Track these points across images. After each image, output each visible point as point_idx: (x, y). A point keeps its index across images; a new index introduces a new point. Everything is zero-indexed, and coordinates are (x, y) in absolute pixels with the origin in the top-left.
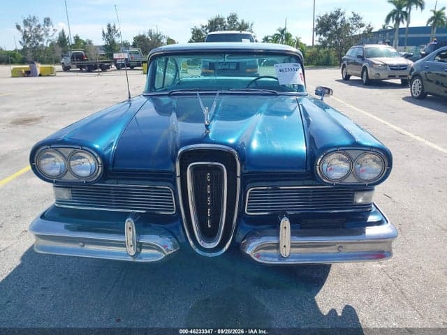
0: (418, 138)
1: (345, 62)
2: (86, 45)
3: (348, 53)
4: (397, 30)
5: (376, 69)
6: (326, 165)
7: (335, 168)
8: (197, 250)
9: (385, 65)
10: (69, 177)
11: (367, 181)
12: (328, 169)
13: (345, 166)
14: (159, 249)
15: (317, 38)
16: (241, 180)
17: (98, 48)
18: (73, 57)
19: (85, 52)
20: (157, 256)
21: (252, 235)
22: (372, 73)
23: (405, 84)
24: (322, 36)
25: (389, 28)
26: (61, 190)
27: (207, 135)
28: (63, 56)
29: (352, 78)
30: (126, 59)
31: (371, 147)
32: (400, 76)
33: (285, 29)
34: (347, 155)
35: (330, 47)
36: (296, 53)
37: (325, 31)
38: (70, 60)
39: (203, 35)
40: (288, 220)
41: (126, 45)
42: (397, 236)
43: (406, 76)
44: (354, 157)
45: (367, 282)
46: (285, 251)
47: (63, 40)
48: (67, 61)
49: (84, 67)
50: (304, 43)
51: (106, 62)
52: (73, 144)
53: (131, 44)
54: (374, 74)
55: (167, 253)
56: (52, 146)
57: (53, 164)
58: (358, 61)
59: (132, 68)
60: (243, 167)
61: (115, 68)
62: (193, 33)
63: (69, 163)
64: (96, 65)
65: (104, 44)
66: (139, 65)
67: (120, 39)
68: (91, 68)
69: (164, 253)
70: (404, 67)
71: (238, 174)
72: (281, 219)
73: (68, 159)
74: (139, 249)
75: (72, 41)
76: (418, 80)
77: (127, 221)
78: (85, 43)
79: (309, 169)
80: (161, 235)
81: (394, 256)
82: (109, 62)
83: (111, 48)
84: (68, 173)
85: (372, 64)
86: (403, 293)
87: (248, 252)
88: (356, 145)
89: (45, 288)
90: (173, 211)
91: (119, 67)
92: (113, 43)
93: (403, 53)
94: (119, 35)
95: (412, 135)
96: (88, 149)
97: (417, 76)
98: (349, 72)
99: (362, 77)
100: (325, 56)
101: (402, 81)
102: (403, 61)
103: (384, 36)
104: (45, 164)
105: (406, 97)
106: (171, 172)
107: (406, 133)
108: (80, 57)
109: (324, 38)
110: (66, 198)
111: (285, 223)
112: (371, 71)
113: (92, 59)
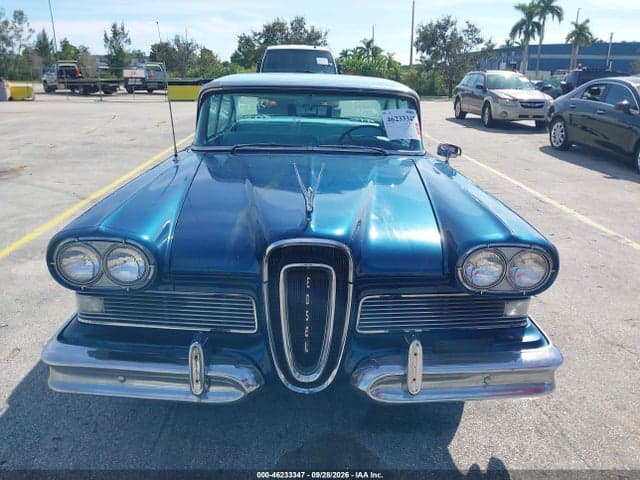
0: (564, 208)
1: (459, 94)
2: (80, 54)
3: (464, 81)
4: (526, 48)
5: (502, 105)
6: (471, 267)
7: (483, 272)
8: (290, 386)
9: (515, 100)
10: (105, 283)
11: (525, 288)
12: (474, 272)
13: (497, 269)
14: (237, 386)
15: (417, 56)
16: (354, 287)
17: (98, 59)
18: (60, 73)
19: (78, 64)
20: (233, 394)
21: (366, 363)
22: (497, 111)
23: (540, 128)
24: (425, 54)
25: (515, 45)
26: (87, 299)
27: (308, 225)
28: (44, 72)
29: (468, 116)
30: (143, 79)
31: (532, 243)
32: (535, 117)
33: (372, 41)
34: (500, 254)
35: (436, 69)
36: (409, 94)
37: (429, 47)
38: (55, 77)
39: (254, 45)
40: (419, 343)
41: (139, 56)
42: (561, 363)
43: (542, 117)
44: (508, 257)
45: (515, 420)
46: (415, 386)
47: (43, 46)
48: (51, 77)
49: (77, 88)
50: (398, 61)
51: (111, 82)
52: (114, 236)
53: (148, 54)
54: (499, 113)
55: (248, 390)
56: (80, 239)
57: (83, 264)
58: (478, 92)
59: (150, 92)
60: (358, 269)
61: (125, 91)
62: (240, 42)
63: (106, 264)
64: (96, 86)
65: (106, 54)
66: (162, 88)
67: (130, 47)
68: (88, 90)
69: (244, 391)
70: (539, 104)
71: (351, 279)
72: (411, 342)
73: (104, 257)
74: (206, 386)
75: (59, 48)
76: (559, 124)
77: (192, 346)
78: (77, 52)
79: (447, 271)
80: (237, 363)
81: (557, 390)
82: (116, 82)
83: (117, 60)
84: (105, 277)
85: (496, 98)
86: (564, 435)
87: (363, 387)
88: (512, 240)
89: (59, 439)
90: (253, 329)
91: (131, 90)
92: (120, 51)
93: (536, 82)
94: (129, 41)
95: (555, 203)
96: (135, 243)
97: (559, 118)
98: (465, 107)
99: (483, 116)
100: (428, 82)
101: (536, 122)
102: (537, 95)
103: (508, 56)
104: (70, 264)
105: (544, 147)
106: (255, 275)
107: (548, 200)
108: (72, 73)
109: (428, 57)
110: (96, 309)
111: (416, 349)
112: (495, 108)
113: (88, 75)
